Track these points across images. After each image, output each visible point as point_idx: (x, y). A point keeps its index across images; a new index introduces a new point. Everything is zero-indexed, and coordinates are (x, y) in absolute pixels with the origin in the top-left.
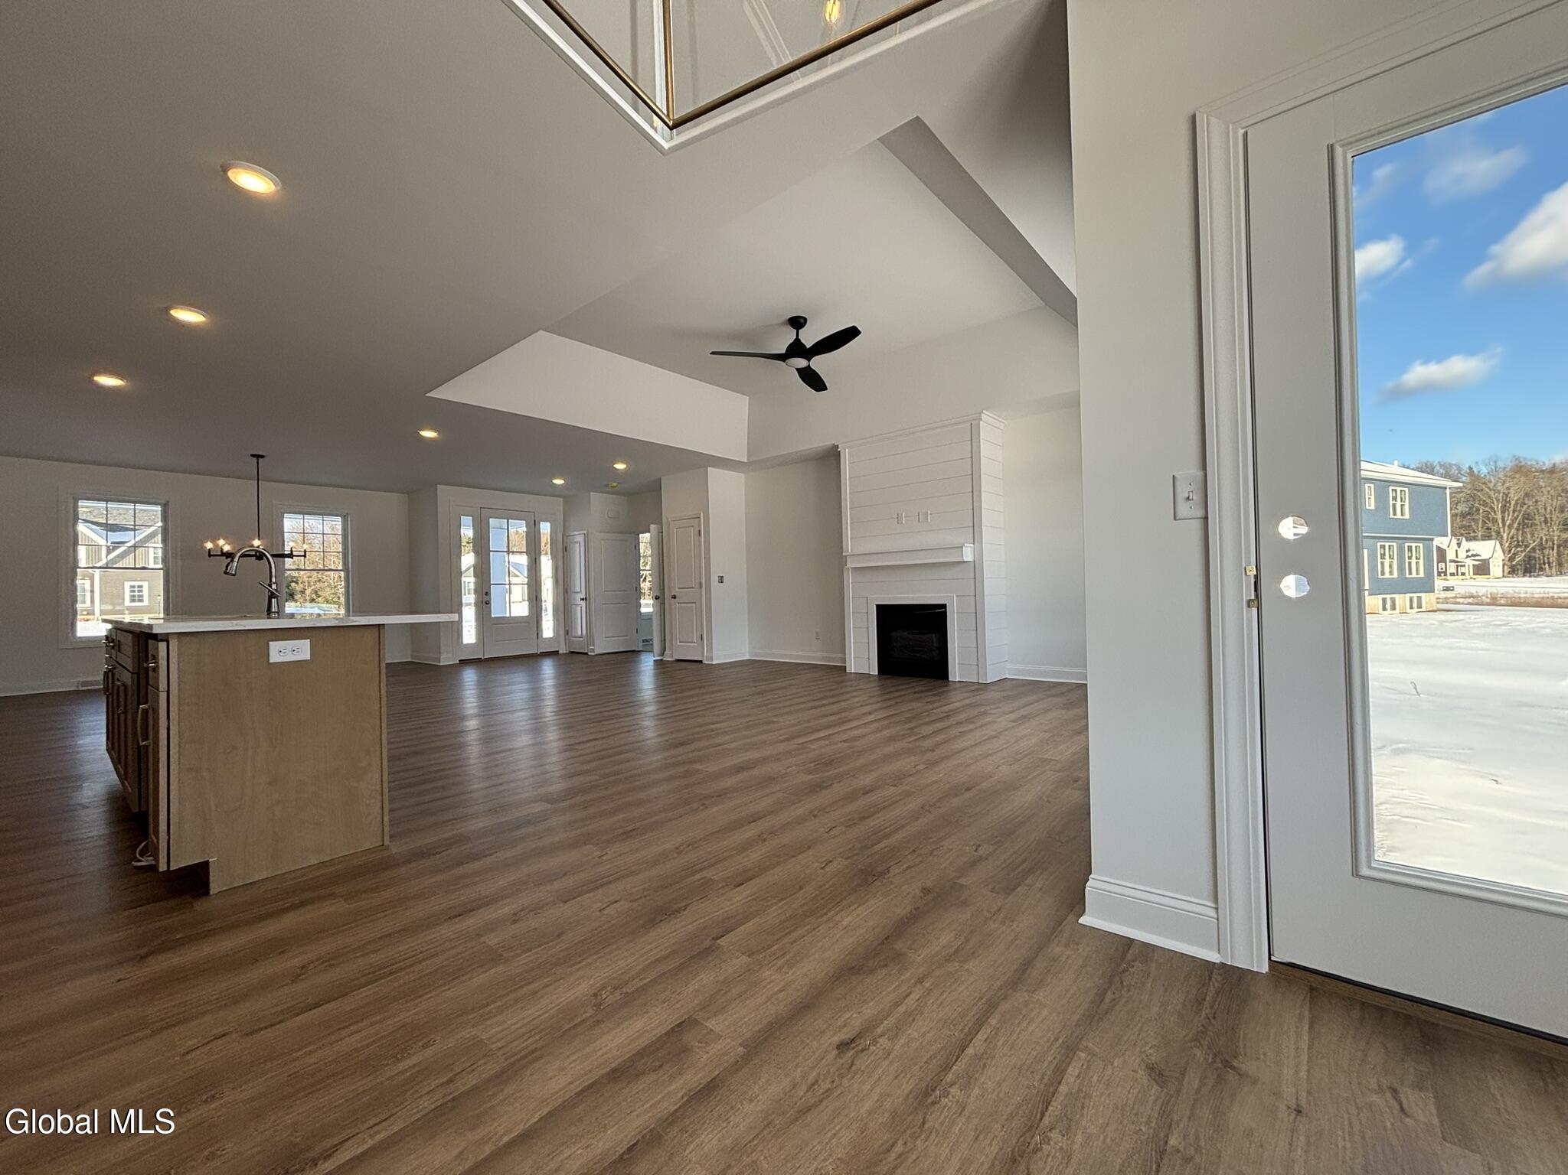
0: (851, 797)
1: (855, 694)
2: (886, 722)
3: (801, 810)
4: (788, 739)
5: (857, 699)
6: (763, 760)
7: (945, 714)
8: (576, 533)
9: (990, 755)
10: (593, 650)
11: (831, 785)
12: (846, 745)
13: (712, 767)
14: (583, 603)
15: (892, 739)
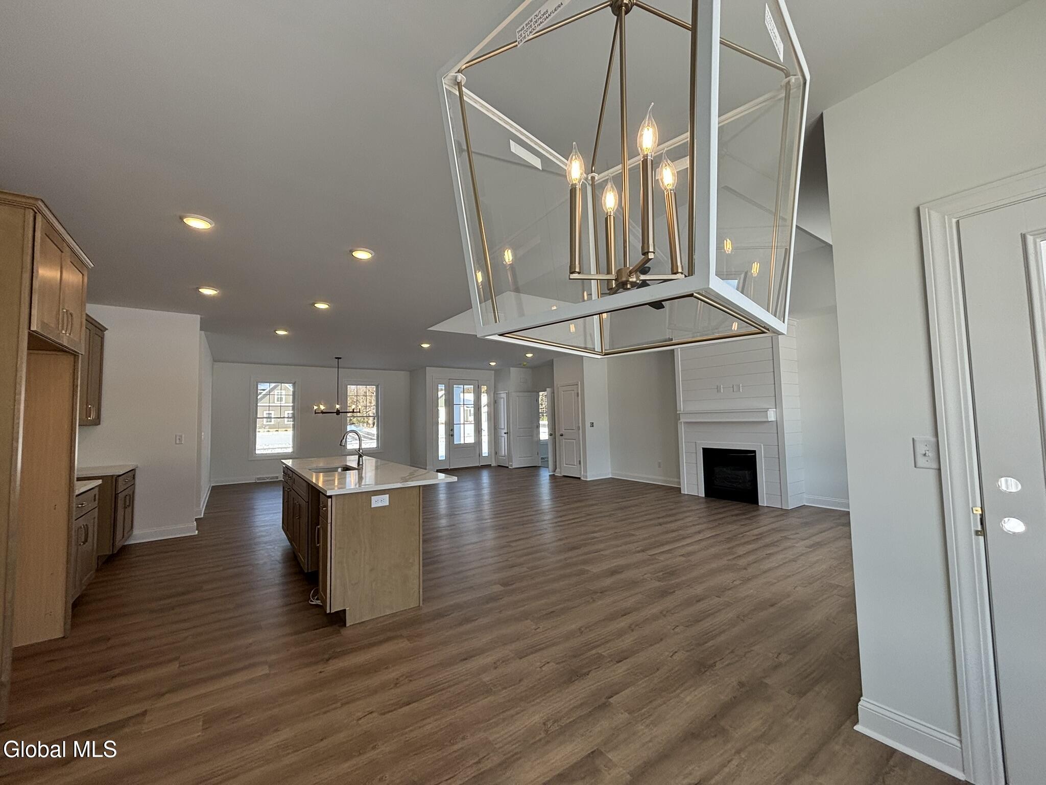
0: (688, 603)
1: (688, 514)
2: (712, 541)
3: (655, 609)
4: (643, 551)
5: (691, 519)
6: (627, 567)
7: (756, 537)
8: (502, 392)
9: (789, 576)
10: (512, 465)
11: (674, 592)
12: (683, 559)
13: (595, 569)
14: (506, 435)
15: (716, 556)
